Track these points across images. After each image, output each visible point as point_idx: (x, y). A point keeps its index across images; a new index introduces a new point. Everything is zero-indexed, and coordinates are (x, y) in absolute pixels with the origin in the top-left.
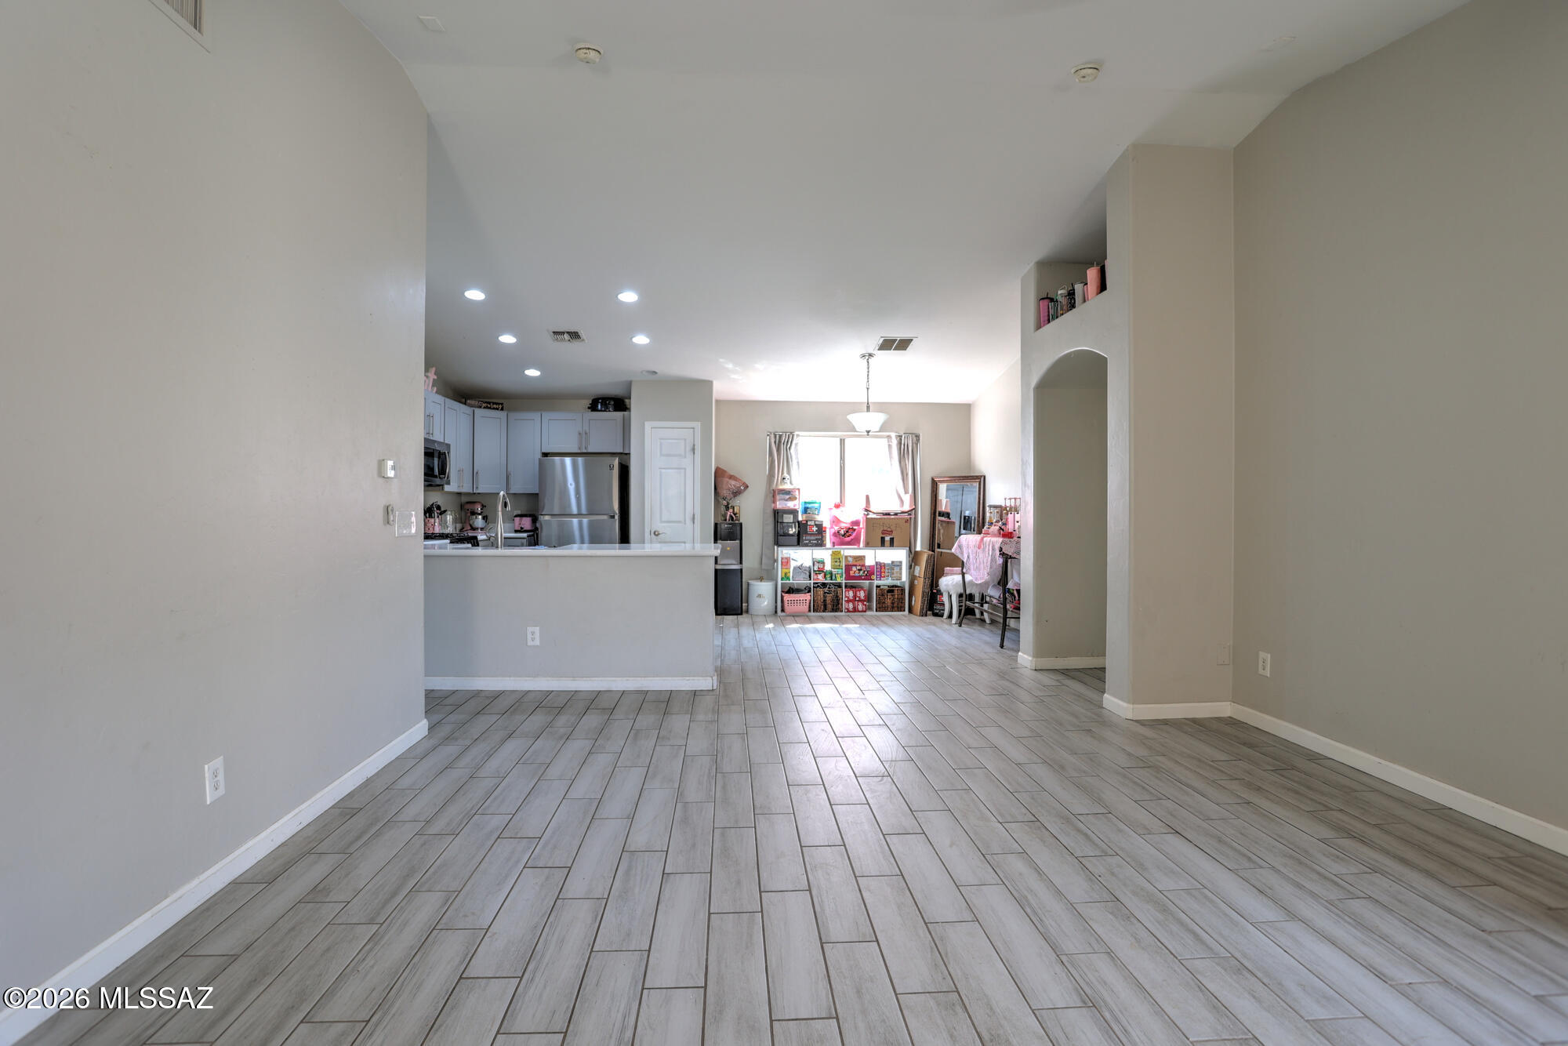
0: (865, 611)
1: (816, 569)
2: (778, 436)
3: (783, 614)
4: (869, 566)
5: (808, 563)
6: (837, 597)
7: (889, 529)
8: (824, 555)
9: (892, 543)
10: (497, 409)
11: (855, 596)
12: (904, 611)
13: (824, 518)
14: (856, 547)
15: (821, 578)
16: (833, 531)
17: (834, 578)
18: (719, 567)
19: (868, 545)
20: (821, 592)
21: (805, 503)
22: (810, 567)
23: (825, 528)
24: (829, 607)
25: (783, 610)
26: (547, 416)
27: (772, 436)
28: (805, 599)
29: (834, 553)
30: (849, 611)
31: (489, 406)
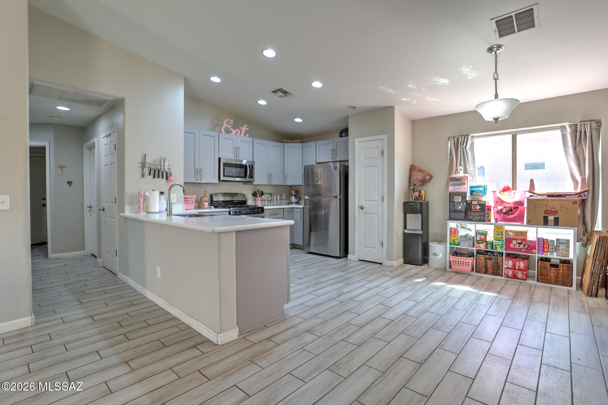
0: (525, 280)
1: (478, 238)
2: (456, 139)
3: (450, 270)
4: (530, 241)
5: (473, 234)
6: (497, 263)
7: (553, 210)
8: (489, 229)
9: (556, 223)
10: (297, 142)
11: (514, 266)
12: (571, 286)
13: (489, 199)
14: (519, 224)
15: (482, 246)
16: (496, 210)
17: (494, 247)
18: (406, 231)
19: (529, 223)
20: (482, 257)
21: (471, 187)
22: (474, 237)
23: (490, 206)
24: (490, 270)
25: (450, 267)
26: (318, 143)
27: (452, 139)
28: (467, 261)
29: (496, 228)
30: (508, 277)
31: (293, 141)
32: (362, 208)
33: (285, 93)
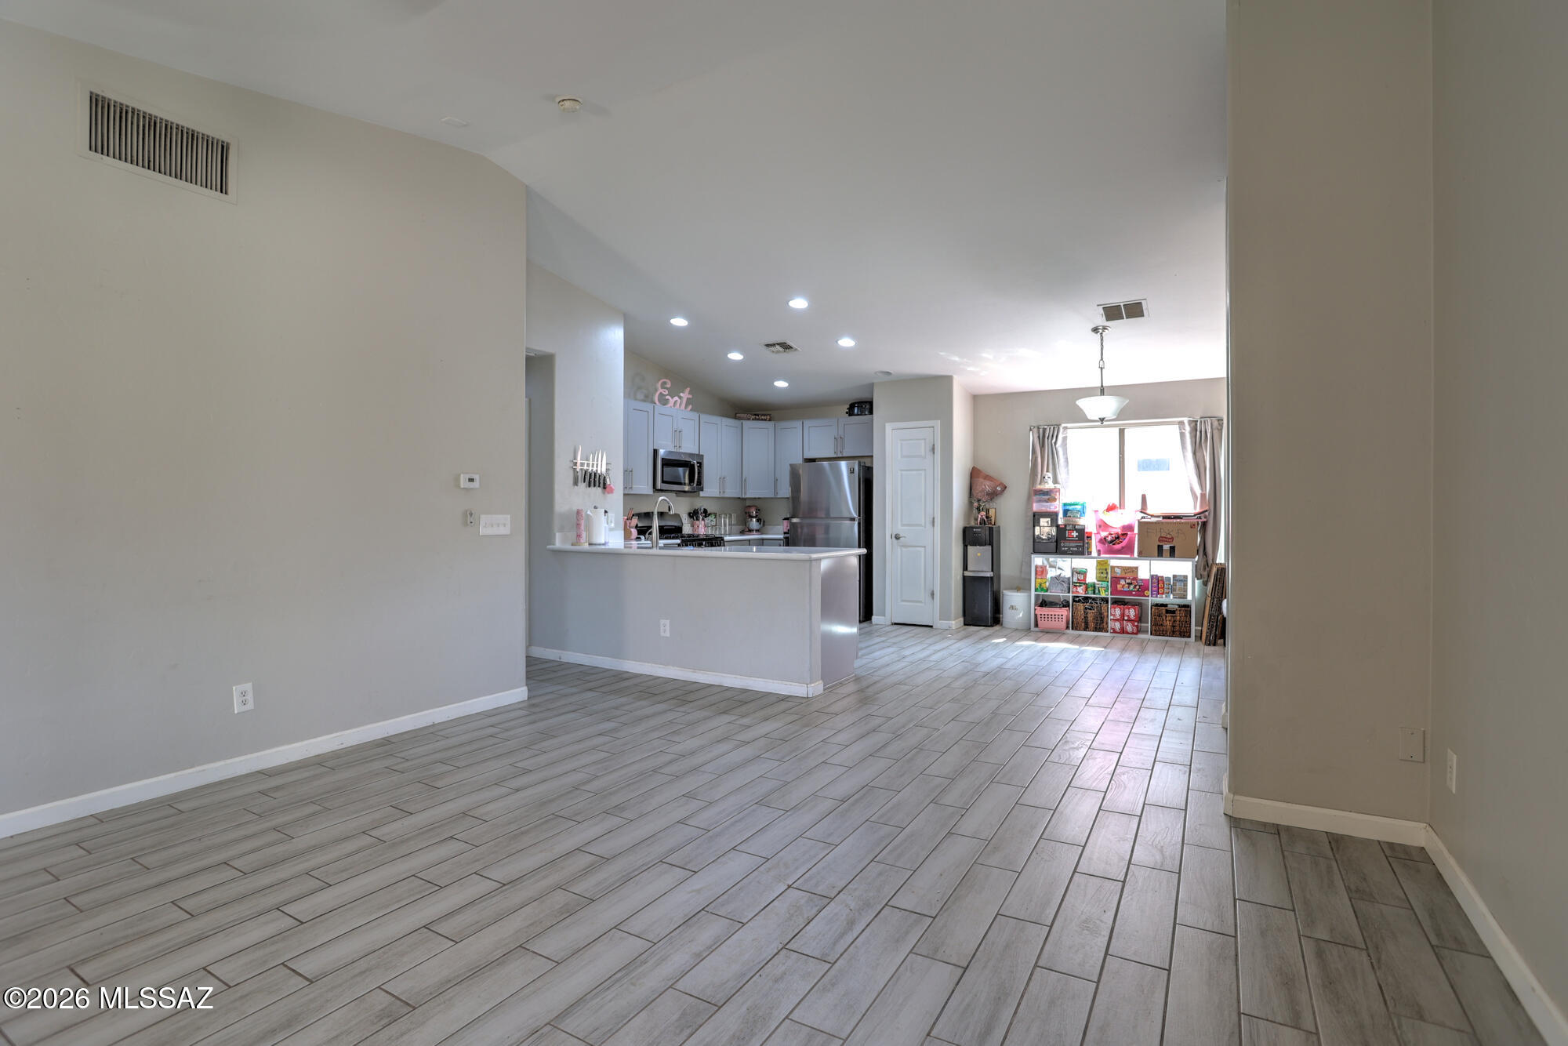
0: (1136, 634)
1: (1075, 580)
2: (1041, 430)
3: (1037, 629)
4: (1142, 580)
5: (1067, 574)
6: (1101, 614)
7: (1168, 536)
8: (1088, 566)
9: (1172, 553)
10: (765, 420)
11: (1123, 615)
12: (1189, 637)
13: (1089, 523)
14: (1128, 556)
15: (1081, 591)
16: (1099, 537)
17: (1097, 591)
18: (967, 574)
19: (1142, 555)
20: (1081, 607)
21: (1065, 505)
22: (1069, 579)
23: (1091, 533)
24: (1091, 625)
25: (1036, 625)
26: (807, 423)
27: (1035, 430)
28: (1060, 614)
29: (1099, 563)
30: (1114, 631)
31: (757, 417)
32: (897, 537)
33: (786, 347)
